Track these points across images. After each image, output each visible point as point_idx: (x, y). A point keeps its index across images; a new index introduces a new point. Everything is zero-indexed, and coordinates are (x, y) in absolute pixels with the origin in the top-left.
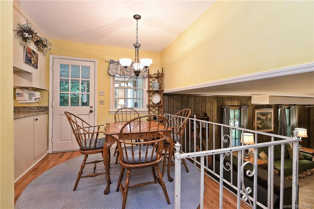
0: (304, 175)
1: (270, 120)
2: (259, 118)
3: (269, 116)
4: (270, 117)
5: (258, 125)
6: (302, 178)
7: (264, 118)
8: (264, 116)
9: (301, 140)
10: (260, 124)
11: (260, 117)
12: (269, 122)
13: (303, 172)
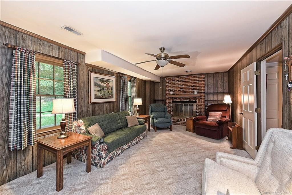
0: (137, 141)
1: (112, 89)
2: (97, 84)
3: (110, 84)
4: (112, 85)
5: (96, 93)
6: (136, 144)
7: (105, 85)
8: (104, 83)
9: (138, 108)
10: (98, 91)
11: (99, 83)
12: (111, 90)
13: (137, 138)
